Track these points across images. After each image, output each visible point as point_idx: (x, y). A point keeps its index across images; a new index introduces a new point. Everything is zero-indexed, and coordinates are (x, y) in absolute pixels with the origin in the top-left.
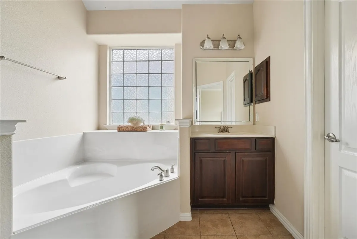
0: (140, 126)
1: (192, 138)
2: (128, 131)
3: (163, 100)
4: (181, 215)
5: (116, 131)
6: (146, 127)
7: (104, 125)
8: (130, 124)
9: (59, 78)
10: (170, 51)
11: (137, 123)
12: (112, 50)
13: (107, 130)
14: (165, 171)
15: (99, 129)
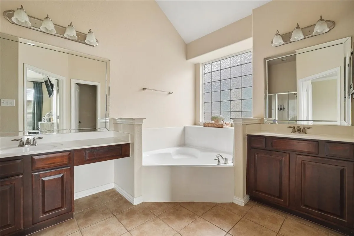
0: (221, 123)
1: (249, 135)
2: (210, 127)
3: (242, 100)
4: (234, 198)
5: (203, 126)
6: (223, 124)
7: (198, 122)
8: (213, 122)
9: (170, 93)
10: (249, 54)
11: (217, 121)
12: (204, 65)
13: (200, 125)
14: (225, 159)
15: (195, 125)
